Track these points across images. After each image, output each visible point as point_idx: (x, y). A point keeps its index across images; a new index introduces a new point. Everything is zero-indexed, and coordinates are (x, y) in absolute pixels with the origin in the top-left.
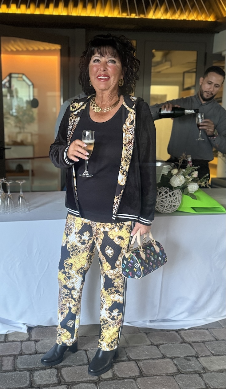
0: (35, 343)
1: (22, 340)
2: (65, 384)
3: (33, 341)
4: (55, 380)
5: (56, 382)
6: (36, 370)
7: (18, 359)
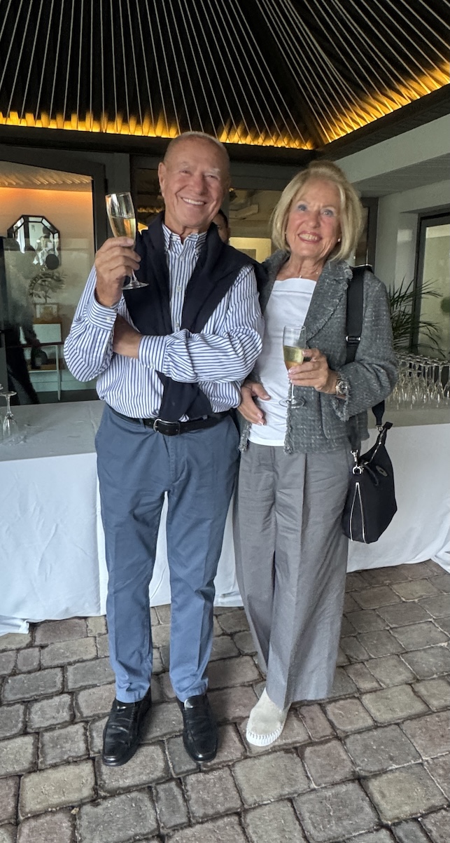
0: (40, 651)
1: (18, 646)
2: (82, 722)
3: (37, 646)
4: (65, 715)
5: (67, 718)
6: (36, 700)
7: (8, 682)
